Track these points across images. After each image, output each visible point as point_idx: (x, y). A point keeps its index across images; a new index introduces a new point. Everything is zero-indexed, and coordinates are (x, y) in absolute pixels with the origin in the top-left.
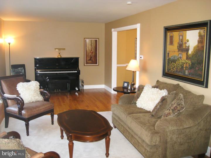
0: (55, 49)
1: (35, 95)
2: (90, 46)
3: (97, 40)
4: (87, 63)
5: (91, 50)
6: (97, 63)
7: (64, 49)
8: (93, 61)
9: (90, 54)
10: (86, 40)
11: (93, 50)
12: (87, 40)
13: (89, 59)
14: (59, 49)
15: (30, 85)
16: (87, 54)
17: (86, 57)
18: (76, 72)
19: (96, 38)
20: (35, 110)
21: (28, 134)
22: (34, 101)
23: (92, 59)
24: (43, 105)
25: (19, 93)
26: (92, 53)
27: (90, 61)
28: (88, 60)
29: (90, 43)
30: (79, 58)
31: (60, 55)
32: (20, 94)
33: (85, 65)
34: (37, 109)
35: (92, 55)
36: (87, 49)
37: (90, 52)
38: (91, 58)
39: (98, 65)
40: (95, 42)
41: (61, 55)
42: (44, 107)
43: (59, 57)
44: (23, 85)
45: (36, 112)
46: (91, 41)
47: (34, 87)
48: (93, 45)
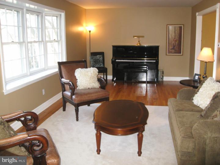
0: (134, 36)
1: (91, 82)
2: (173, 34)
3: (181, 27)
4: (169, 52)
5: (175, 38)
6: (181, 53)
7: (143, 37)
8: (176, 50)
9: (173, 42)
10: (169, 27)
11: (177, 38)
12: (171, 27)
13: (172, 47)
14: (138, 37)
15: (87, 72)
16: (170, 42)
17: (168, 46)
18: (155, 61)
19: (181, 25)
20: (85, 96)
21: (77, 120)
22: (90, 88)
23: (175, 48)
24: (97, 92)
25: (77, 78)
26: (176, 41)
27: (173, 50)
28: (171, 49)
29: (174, 30)
30: (159, 46)
31: (139, 43)
32: (77, 80)
33: (167, 54)
34: (88, 96)
35: (175, 43)
36: (170, 37)
37: (174, 41)
38: (174, 46)
39: (182, 55)
40: (179, 28)
41: (141, 43)
42: (96, 94)
43: (139, 45)
44: (80, 71)
45: (86, 98)
46: (175, 27)
47: (91, 73)
48: (177, 32)
